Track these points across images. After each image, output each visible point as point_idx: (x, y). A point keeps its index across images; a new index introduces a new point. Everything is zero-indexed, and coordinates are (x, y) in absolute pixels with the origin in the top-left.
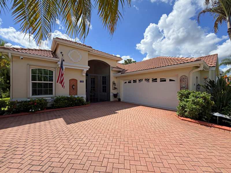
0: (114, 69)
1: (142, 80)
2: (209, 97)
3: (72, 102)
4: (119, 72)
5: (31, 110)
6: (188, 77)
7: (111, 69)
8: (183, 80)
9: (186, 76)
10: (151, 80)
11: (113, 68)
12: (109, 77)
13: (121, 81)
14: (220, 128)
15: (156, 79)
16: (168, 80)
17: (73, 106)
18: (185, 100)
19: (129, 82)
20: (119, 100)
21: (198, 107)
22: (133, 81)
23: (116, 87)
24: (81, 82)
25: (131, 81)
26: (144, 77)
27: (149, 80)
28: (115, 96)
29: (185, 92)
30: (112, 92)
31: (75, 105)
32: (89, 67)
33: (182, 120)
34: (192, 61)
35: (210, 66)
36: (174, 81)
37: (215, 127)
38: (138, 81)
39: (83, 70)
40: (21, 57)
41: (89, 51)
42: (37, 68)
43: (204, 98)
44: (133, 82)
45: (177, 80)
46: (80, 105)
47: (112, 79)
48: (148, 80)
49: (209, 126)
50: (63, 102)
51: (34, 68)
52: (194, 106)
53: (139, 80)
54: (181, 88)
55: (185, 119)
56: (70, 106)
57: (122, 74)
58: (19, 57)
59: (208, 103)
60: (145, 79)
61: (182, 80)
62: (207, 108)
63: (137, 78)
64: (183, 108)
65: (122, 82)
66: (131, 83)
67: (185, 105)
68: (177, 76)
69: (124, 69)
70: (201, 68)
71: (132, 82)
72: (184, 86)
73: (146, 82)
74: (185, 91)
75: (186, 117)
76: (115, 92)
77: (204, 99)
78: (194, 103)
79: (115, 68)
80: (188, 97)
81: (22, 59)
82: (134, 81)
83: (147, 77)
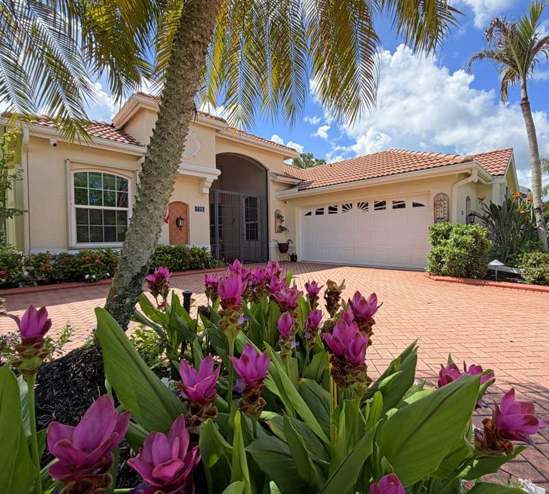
0: (279, 178)
1: (351, 205)
2: (483, 232)
3: (181, 261)
4: (292, 186)
5: (87, 276)
6: (450, 196)
7: (270, 178)
8: (440, 202)
9: (445, 195)
10: (371, 206)
11: (277, 175)
12: (265, 198)
13: (296, 209)
14: (497, 286)
15: (383, 203)
16: (409, 205)
17: (184, 271)
18: (443, 241)
19: (317, 213)
20: (294, 258)
21: (463, 251)
22: (328, 209)
23: (283, 225)
24: (197, 209)
25: (323, 209)
26: (354, 199)
27: (367, 205)
28: (283, 248)
29: (442, 227)
30: (275, 238)
31: (188, 267)
32: (219, 172)
33: (437, 280)
34: (456, 161)
35: (493, 175)
36: (422, 205)
37: (491, 285)
38: (340, 209)
39: (205, 178)
40: (53, 141)
41: (217, 131)
42: (88, 171)
43: (476, 235)
44: (330, 213)
45: (429, 204)
46: (202, 269)
47: (274, 206)
48: (364, 206)
49: (480, 285)
50: (162, 260)
51: (81, 169)
52: (456, 250)
53: (344, 207)
54: (437, 220)
55: (441, 278)
56: (178, 271)
57: (302, 193)
58: (48, 140)
59: (482, 244)
60: (359, 204)
61: (437, 203)
62: (481, 253)
63: (338, 202)
64: (438, 258)
65: (300, 214)
66: (322, 213)
67: (442, 251)
68: (428, 194)
69: (303, 180)
70: (474, 178)
71: (326, 211)
72: (441, 215)
73: (360, 211)
74: (442, 224)
75: (443, 275)
76: (282, 239)
77: (475, 237)
78: (458, 245)
79: (281, 176)
80: (447, 237)
81: (55, 145)
82: (330, 208)
83: (363, 198)
